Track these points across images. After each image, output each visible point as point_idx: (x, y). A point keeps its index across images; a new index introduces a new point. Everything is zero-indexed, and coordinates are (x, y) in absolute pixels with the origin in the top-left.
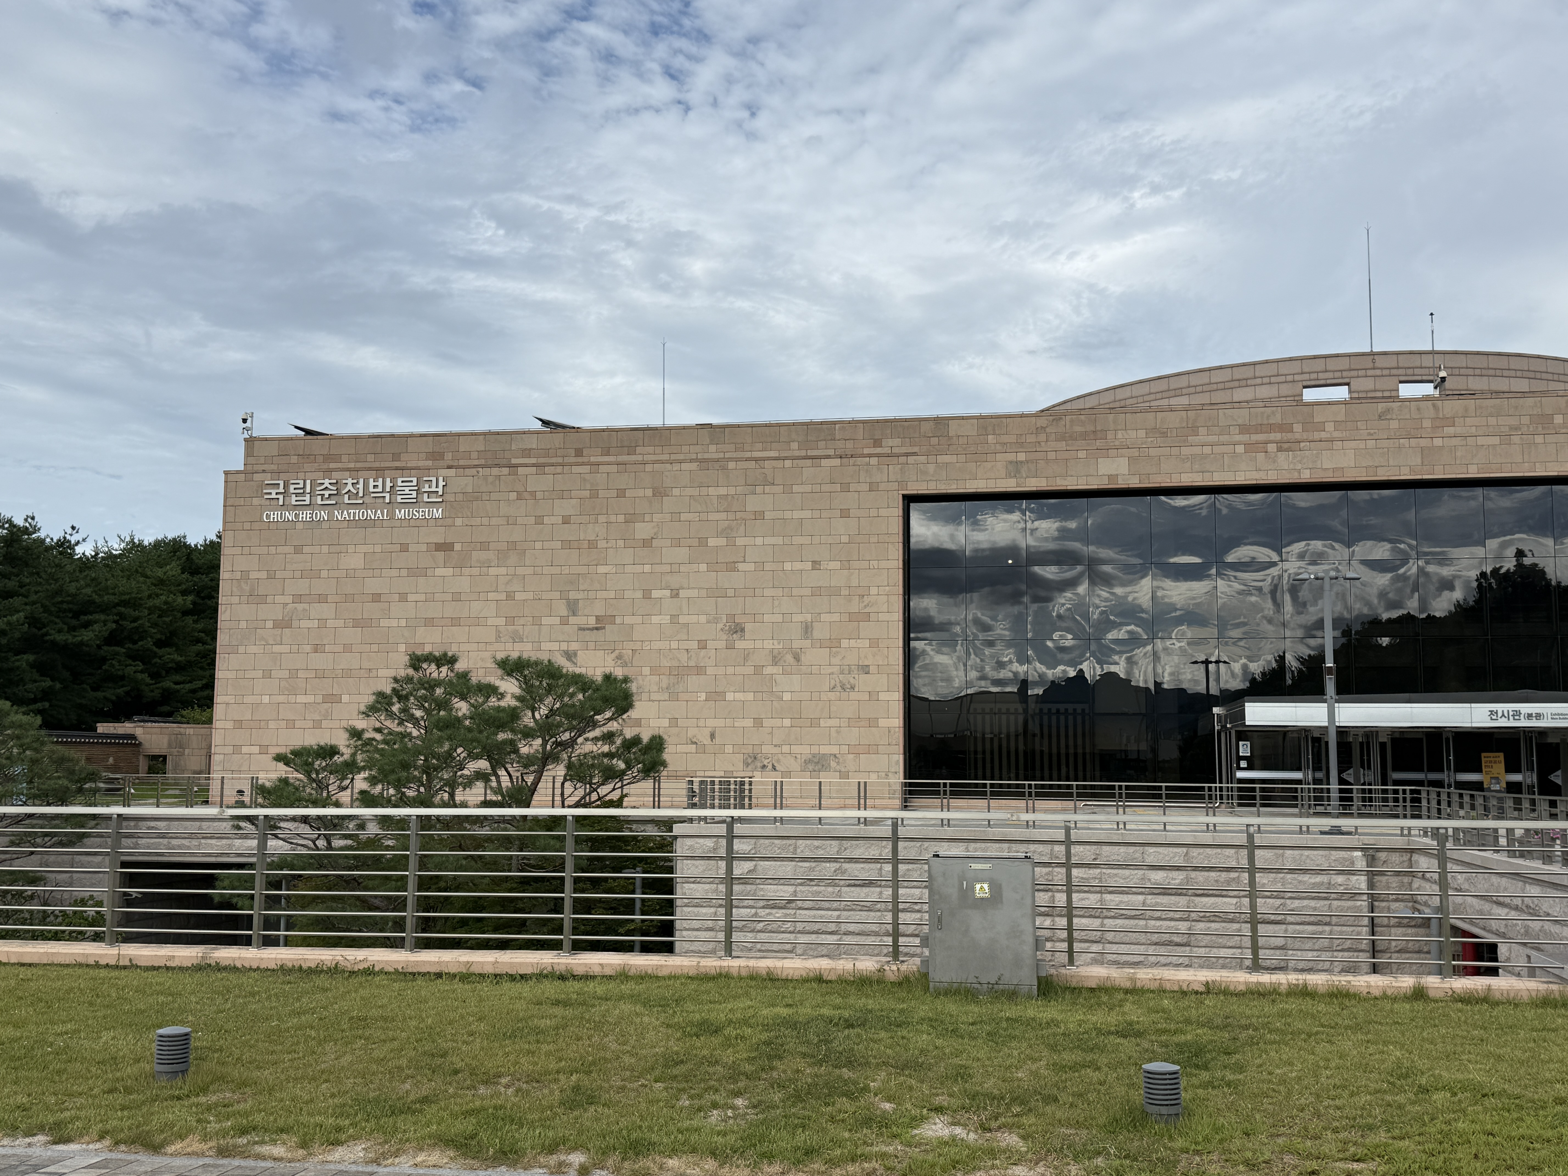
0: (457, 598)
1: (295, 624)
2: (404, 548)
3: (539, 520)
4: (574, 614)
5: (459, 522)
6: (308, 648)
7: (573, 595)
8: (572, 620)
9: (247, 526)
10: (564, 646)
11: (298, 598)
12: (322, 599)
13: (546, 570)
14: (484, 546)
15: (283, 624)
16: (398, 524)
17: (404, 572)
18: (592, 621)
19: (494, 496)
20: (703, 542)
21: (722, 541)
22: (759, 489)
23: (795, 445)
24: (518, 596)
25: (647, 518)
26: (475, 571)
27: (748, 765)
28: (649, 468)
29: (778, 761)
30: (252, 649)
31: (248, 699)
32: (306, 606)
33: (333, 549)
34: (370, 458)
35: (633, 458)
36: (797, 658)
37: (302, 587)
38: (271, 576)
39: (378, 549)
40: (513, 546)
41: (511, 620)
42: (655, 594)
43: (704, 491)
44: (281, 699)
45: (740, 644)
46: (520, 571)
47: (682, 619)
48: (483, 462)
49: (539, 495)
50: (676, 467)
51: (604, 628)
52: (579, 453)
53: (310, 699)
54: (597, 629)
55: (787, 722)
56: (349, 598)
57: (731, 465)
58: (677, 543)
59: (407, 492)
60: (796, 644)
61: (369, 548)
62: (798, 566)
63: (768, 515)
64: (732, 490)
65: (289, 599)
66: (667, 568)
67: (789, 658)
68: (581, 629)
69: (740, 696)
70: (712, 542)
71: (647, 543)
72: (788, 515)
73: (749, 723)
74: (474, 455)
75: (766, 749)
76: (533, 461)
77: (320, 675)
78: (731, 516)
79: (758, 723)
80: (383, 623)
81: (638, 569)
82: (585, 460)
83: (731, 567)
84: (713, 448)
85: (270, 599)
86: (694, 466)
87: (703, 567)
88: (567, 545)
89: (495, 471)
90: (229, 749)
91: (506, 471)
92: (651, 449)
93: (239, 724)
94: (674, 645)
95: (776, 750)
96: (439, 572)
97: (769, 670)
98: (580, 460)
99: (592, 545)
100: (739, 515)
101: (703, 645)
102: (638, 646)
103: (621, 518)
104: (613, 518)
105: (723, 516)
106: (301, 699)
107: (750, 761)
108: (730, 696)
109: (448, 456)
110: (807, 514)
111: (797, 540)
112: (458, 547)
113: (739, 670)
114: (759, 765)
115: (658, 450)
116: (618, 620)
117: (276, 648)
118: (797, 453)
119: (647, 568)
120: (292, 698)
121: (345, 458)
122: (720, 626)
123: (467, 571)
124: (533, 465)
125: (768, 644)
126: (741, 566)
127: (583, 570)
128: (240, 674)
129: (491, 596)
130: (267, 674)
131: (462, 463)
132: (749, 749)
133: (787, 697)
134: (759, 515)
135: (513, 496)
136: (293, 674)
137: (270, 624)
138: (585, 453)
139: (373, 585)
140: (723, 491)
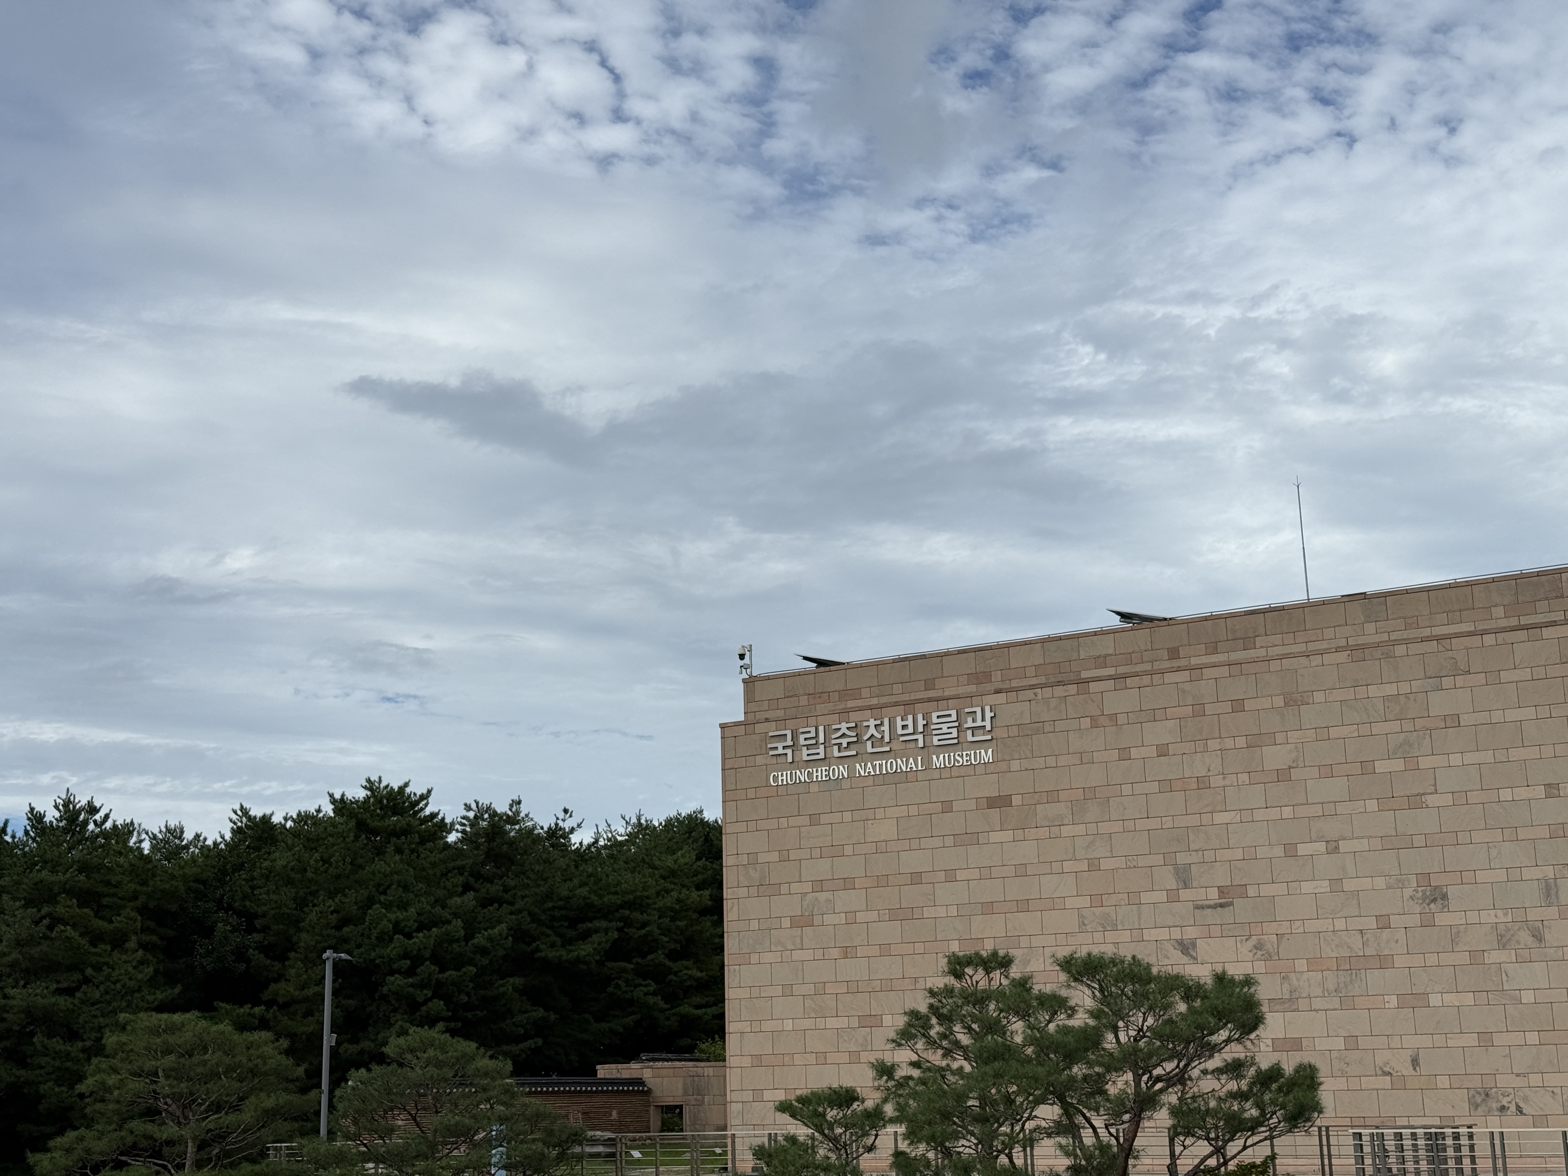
0: (1021, 871)
1: (817, 920)
2: (947, 807)
3: (1124, 754)
4: (1186, 887)
5: (1015, 765)
6: (835, 953)
7: (1182, 859)
8: (1184, 894)
9: (751, 793)
10: (1176, 934)
11: (819, 885)
12: (848, 884)
13: (1141, 824)
14: (1052, 796)
15: (802, 921)
16: (936, 775)
17: (949, 841)
18: (1213, 895)
19: (1060, 726)
20: (1367, 768)
21: (1397, 765)
22: (1447, 682)
23: (1499, 612)
24: (1105, 864)
25: (1280, 738)
26: (1043, 832)
27: (1477, 1106)
28: (1275, 666)
29: (1525, 1099)
30: (768, 957)
31: (768, 1026)
32: (829, 895)
33: (857, 815)
34: (897, 689)
35: (1252, 654)
36: (1538, 937)
37: (822, 869)
38: (785, 859)
39: (913, 810)
40: (1090, 793)
41: (1097, 899)
42: (1303, 849)
43: (1361, 692)
44: (807, 1023)
45: (1443, 919)
46: (1104, 828)
47: (1349, 885)
48: (1042, 680)
49: (1122, 719)
50: (1316, 660)
51: (1232, 904)
52: (1174, 654)
53: (843, 1022)
54: (1222, 906)
55: (1533, 1038)
56: (882, 881)
57: (1400, 650)
58: (1327, 771)
59: (945, 730)
60: (1533, 915)
61: (902, 811)
62: (1523, 793)
63: (1465, 720)
64: (1405, 688)
65: (807, 887)
66: (1317, 810)
67: (1525, 937)
68: (1197, 907)
69: (1449, 998)
70: (1381, 767)
71: (1283, 775)
72: (1497, 716)
73: (1472, 1040)
74: (1031, 672)
75: (1503, 1081)
76: (1111, 671)
77: (853, 988)
78: (1408, 726)
79: (1486, 1039)
80: (927, 912)
81: (1274, 813)
82: (1182, 663)
83: (1416, 801)
84: (1370, 628)
85: (784, 889)
86: (1343, 657)
87: (1372, 805)
88: (1167, 786)
89: (1059, 691)
90: (748, 1096)
91: (1073, 689)
92: (1277, 639)
93: (758, 1061)
94: (1340, 924)
95: (1519, 1082)
96: (995, 837)
97: (1494, 957)
98: (1175, 663)
99: (1203, 783)
100: (1419, 723)
101: (1383, 922)
102: (1284, 928)
103: (1241, 742)
104: (1229, 743)
105: (1395, 726)
106: (832, 1023)
107: (1479, 1099)
108: (1435, 1000)
109: (997, 676)
110: (1530, 713)
111: (1516, 754)
112: (1016, 800)
113: (1447, 958)
114: (1495, 1105)
115: (1289, 638)
116: (1252, 891)
117: (798, 955)
118: (1504, 623)
119: (1287, 812)
120: (821, 1023)
121: (865, 693)
122: (1408, 892)
123: (1032, 833)
124: (1110, 678)
125: (1489, 917)
126: (1430, 800)
127: (1194, 820)
128: (755, 992)
129: (1068, 866)
130: (788, 991)
131: (1015, 684)
132: (1476, 1082)
133: (1528, 997)
134: (1452, 721)
135: (1086, 723)
136: (820, 989)
137: (786, 923)
138: (1182, 653)
139: (912, 862)
140: (1391, 690)
